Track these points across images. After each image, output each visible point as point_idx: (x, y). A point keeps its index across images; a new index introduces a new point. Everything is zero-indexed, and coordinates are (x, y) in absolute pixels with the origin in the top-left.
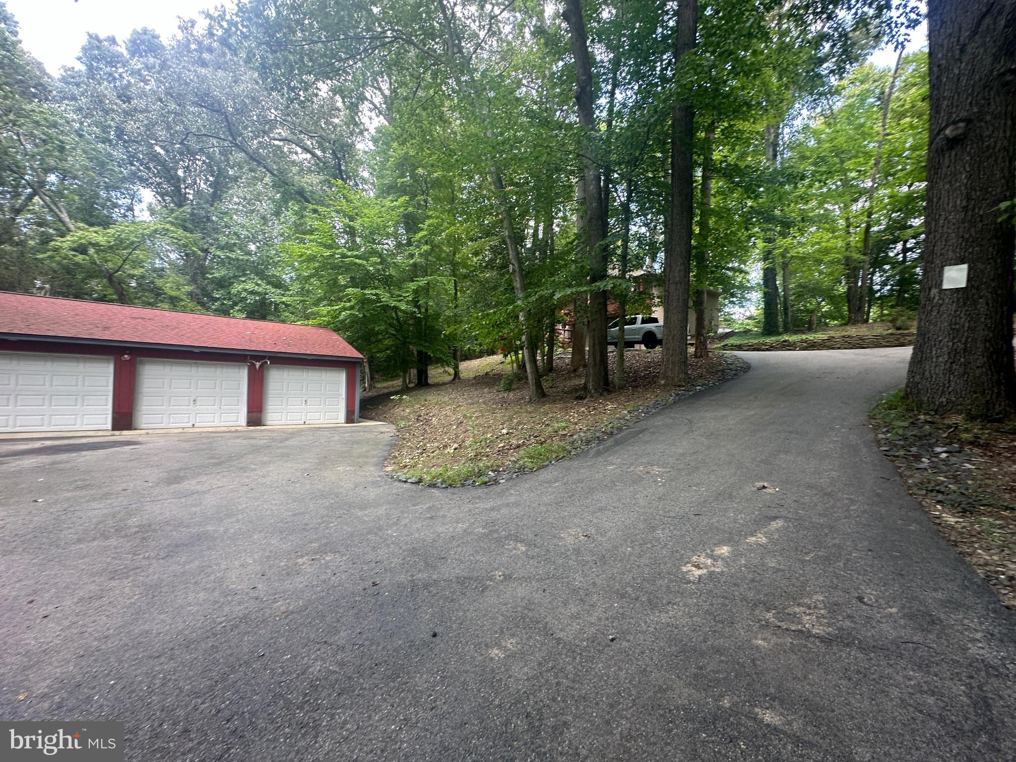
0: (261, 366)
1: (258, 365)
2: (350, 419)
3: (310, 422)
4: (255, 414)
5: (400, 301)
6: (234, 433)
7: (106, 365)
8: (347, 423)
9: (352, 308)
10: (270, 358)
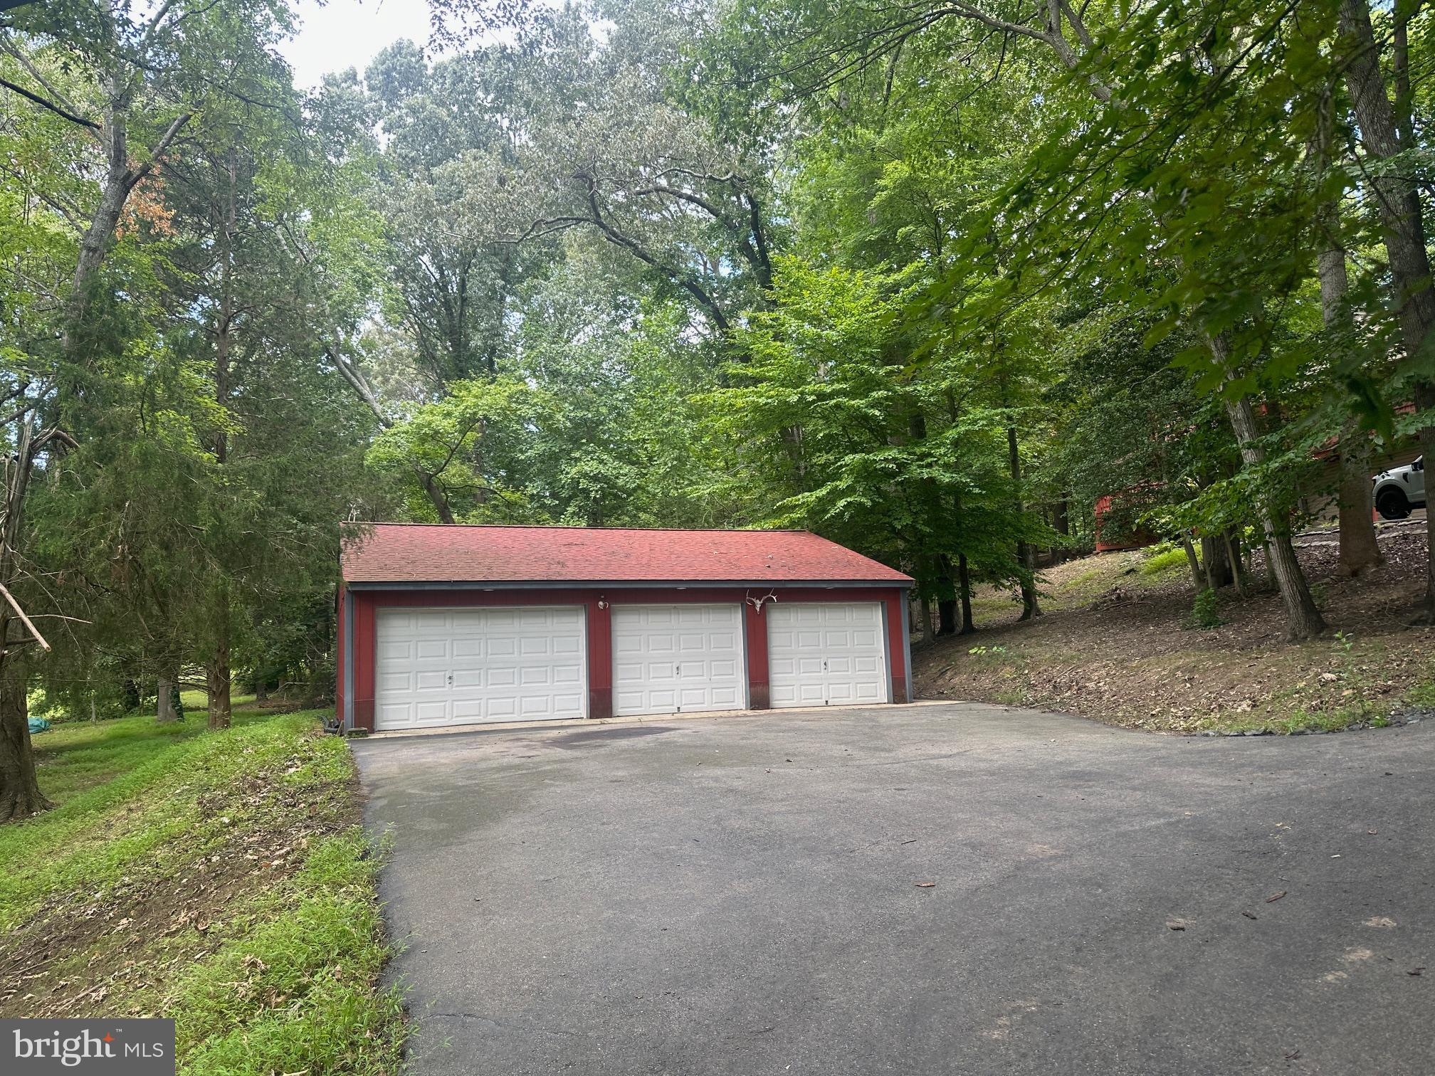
0: (763, 606)
1: (758, 603)
2: (898, 695)
3: (836, 701)
4: (759, 689)
5: (930, 465)
6: (733, 720)
7: (574, 619)
8: (895, 703)
9: (850, 490)
10: (776, 592)
